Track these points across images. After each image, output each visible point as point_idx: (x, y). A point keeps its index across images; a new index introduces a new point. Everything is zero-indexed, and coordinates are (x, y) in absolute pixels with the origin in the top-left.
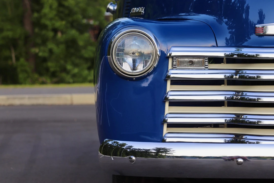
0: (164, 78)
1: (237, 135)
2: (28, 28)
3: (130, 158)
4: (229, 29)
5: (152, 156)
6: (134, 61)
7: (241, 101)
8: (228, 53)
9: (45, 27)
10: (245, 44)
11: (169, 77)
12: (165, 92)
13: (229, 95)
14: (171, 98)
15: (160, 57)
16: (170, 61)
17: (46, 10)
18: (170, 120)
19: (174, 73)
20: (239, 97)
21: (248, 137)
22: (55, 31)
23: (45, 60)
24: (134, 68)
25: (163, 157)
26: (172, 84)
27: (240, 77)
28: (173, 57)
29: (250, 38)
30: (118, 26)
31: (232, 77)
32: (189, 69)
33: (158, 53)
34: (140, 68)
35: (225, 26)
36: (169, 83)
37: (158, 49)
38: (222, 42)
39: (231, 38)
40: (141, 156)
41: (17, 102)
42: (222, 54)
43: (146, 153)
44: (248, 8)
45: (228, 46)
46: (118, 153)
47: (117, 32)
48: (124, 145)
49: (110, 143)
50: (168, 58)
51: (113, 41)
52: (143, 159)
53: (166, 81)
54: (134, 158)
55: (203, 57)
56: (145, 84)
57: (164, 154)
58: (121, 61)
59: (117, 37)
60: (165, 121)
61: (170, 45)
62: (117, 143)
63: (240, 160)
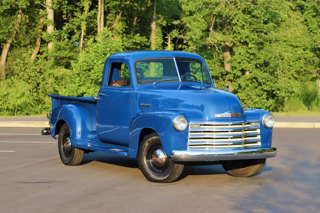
17: (236, 56)
22: (243, 71)
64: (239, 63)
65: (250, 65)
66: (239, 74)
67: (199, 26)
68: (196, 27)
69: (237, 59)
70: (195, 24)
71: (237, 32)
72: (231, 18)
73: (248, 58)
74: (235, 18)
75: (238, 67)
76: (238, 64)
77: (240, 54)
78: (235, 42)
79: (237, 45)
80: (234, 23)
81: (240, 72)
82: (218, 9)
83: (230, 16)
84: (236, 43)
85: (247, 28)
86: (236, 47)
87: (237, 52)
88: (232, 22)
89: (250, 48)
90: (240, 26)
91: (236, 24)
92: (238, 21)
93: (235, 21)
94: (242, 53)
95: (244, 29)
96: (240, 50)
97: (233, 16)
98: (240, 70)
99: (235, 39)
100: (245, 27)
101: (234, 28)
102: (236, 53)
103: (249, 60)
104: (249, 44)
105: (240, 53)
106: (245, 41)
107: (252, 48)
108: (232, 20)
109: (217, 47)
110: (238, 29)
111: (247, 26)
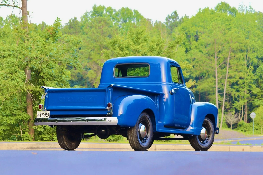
2: (30, 114)
67: (20, 76)
68: (18, 77)
71: (42, 83)
72: (39, 71)
74: (42, 71)
80: (42, 76)
82: (33, 62)
83: (39, 70)
84: (41, 93)
85: (50, 80)
88: (40, 75)
90: (45, 78)
91: (43, 76)
92: (44, 73)
93: (42, 74)
97: (41, 69)
100: (49, 80)
101: (40, 80)
108: (40, 73)
109: (30, 95)
110: (43, 81)
111: (50, 79)
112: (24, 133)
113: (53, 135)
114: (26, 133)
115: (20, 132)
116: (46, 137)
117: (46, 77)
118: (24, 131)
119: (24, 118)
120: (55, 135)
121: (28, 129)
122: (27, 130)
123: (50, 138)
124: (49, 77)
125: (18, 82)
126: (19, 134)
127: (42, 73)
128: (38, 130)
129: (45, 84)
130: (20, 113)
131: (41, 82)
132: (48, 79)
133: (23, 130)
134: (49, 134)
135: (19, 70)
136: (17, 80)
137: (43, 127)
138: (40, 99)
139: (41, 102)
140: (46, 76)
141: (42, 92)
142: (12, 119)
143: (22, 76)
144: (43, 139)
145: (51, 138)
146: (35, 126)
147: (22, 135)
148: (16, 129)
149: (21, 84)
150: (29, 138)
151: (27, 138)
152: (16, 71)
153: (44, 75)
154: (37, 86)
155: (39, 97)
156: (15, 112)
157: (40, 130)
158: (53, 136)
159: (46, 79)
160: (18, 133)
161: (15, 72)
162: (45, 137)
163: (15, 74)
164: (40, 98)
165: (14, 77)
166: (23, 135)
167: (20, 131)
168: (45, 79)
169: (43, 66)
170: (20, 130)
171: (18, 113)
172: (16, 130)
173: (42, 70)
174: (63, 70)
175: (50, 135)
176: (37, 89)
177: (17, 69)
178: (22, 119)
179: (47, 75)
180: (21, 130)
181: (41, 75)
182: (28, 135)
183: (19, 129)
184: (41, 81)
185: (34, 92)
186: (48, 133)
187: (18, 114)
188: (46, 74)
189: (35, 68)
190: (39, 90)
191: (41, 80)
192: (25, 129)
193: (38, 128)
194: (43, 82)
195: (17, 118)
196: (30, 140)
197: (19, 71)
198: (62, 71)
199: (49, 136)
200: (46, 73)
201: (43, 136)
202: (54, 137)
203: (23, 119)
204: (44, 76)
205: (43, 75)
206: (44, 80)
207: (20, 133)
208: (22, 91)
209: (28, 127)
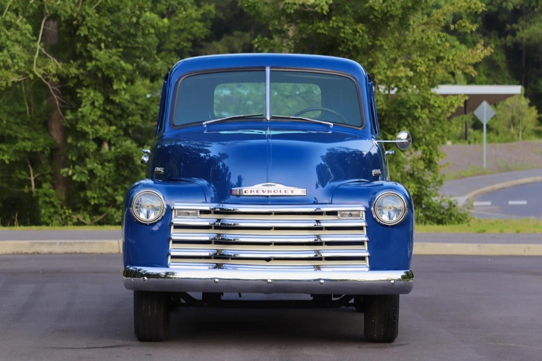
0: (169, 224)
1: (217, 264)
2: (56, 136)
3: (144, 278)
4: (214, 191)
5: (162, 278)
6: (148, 212)
7: (221, 241)
8: (212, 207)
9: (83, 135)
10: (226, 201)
11: (172, 223)
12: (170, 234)
13: (213, 236)
14: (173, 238)
15: (167, 210)
16: (173, 212)
17: (85, 109)
18: (173, 253)
19: (176, 221)
20: (220, 238)
21: (227, 265)
22: (99, 141)
23: (82, 187)
24: (148, 217)
25: (171, 278)
26: (174, 228)
27: (221, 224)
28: (175, 210)
29: (229, 197)
30: (139, 187)
31: (215, 224)
32: (186, 218)
33: (165, 206)
34: (152, 217)
35: (212, 189)
36: (172, 227)
37: (165, 204)
38: (209, 200)
39: (215, 197)
40: (154, 278)
41: (44, 249)
42: (207, 208)
43: (157, 276)
44: (230, 174)
45: (212, 202)
46: (137, 276)
47: (137, 191)
48: (141, 270)
49: (131, 268)
50: (172, 210)
51: (134, 197)
52: (155, 279)
53: (170, 226)
54: (146, 278)
55: (196, 210)
56: (156, 228)
57: (171, 276)
58: (139, 211)
59: (137, 194)
60: (169, 254)
61: (173, 201)
62: (136, 268)
63: (217, 280)
64: (93, 124)
65: (113, 128)
66: (93, 146)
67: (20, 38)
68: (13, 41)
69: (88, 115)
70: (9, 34)
72: (75, 22)
73: (110, 112)
74: (84, 23)
75: (91, 133)
76: (89, 126)
77: (93, 104)
78: (81, 77)
79: (85, 83)
80: (82, 35)
81: (92, 142)
83: (76, 19)
84: (83, 81)
85: (107, 47)
86: (84, 89)
87: (87, 99)
88: (78, 33)
89: (116, 92)
90: (93, 41)
91: (85, 36)
92: (89, 29)
93: (83, 31)
94: (98, 101)
95: (100, 49)
96: (92, 95)
97: (80, 18)
98: (94, 140)
99: (81, 70)
100: (103, 45)
101: (79, 45)
102: (84, 101)
103: (112, 117)
104: (113, 81)
105: (92, 100)
106: (106, 73)
107: (121, 90)
108: (77, 28)
109: (50, 87)
110: (88, 49)
111: (107, 43)
112: (39, 185)
113: (115, 190)
114: (46, 186)
115: (28, 182)
116: (96, 196)
117: (94, 39)
118: (39, 179)
119: (37, 148)
120: (120, 190)
121: (49, 173)
122: (48, 177)
123: (106, 199)
124: (104, 38)
125: (13, 55)
126: (26, 187)
127: (83, 28)
128: (75, 178)
129: (94, 56)
130: (26, 135)
131: (81, 53)
132: (100, 43)
133: (38, 177)
134: (106, 187)
135: (18, 22)
136: (11, 49)
137: (88, 170)
138: (79, 95)
139: (83, 105)
140: (96, 35)
141: (83, 78)
142: (6, 149)
143: (24, 38)
144: (89, 201)
145: (109, 199)
146: (66, 170)
147: (34, 192)
148: (20, 176)
149: (20, 61)
150: (52, 200)
151: (47, 199)
152: (9, 24)
153: (89, 32)
154: (72, 62)
155: (79, 90)
156: (16, 132)
157: (79, 180)
158: (116, 193)
159: (95, 43)
160: (24, 187)
161: (7, 29)
162: (94, 198)
163: (7, 32)
164: (80, 93)
165: (4, 41)
166: (36, 190)
167: (30, 181)
168: (91, 42)
169: (85, 10)
170: (30, 176)
171: (21, 134)
172: (17, 177)
173: (84, 18)
174: (139, 17)
175: (106, 191)
176: (71, 71)
177: (13, 20)
178: (31, 150)
179: (98, 33)
180: (32, 179)
181: (80, 35)
182: (52, 190)
183: (27, 175)
184: (83, 48)
185: (63, 79)
186: (102, 186)
187: (21, 136)
188: (95, 30)
189: (64, 17)
190: (75, 74)
191: (81, 47)
192: (43, 176)
193: (73, 174)
194: (88, 51)
195: (17, 149)
196: (55, 203)
197: (18, 26)
198: (137, 23)
199: (103, 195)
200: (96, 27)
201: (89, 193)
202: (116, 195)
203: (34, 150)
204: (89, 36)
205: (87, 33)
206: (89, 45)
207: (30, 186)
208: (31, 76)
209: (49, 170)
